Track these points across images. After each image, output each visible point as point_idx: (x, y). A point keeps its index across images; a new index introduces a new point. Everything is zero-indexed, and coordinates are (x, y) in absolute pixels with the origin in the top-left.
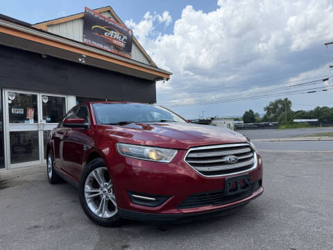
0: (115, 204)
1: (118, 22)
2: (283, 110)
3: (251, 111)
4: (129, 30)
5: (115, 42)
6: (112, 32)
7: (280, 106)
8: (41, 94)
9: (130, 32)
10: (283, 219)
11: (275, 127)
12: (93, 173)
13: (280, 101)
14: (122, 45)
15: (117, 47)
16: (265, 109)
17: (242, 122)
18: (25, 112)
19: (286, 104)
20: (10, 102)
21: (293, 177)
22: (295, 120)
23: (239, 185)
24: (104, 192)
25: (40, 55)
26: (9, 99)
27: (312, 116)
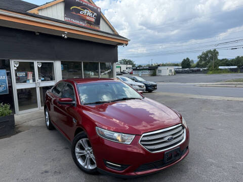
0: (95, 162)
1: (90, 2)
2: (212, 58)
3: (187, 59)
4: (98, 8)
5: (88, 18)
6: (86, 10)
7: (210, 55)
8: (37, 61)
9: (99, 9)
10: (199, 172)
11: (205, 72)
12: (80, 141)
13: (210, 51)
14: (93, 20)
15: (89, 22)
16: (199, 57)
17: (181, 67)
18: (26, 75)
19: (215, 53)
20: (16, 68)
21: (211, 129)
22: (220, 67)
23: (173, 155)
24: (88, 153)
25: (34, 33)
26: (15, 67)
27: (233, 63)
